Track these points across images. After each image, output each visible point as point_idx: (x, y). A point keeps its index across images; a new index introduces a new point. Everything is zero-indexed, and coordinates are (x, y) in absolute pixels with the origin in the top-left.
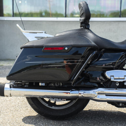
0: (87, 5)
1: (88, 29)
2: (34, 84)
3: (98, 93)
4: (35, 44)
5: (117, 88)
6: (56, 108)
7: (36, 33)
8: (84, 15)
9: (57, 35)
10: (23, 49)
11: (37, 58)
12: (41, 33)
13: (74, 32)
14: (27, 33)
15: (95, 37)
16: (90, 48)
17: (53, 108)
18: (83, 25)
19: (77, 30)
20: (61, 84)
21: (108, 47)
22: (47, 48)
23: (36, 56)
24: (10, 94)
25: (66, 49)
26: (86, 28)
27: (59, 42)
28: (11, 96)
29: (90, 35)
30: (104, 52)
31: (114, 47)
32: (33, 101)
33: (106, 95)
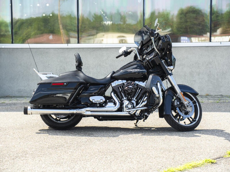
0: (79, 55)
1: (81, 71)
2: (46, 107)
3: (86, 111)
4: (47, 82)
5: (98, 107)
6: (61, 122)
7: (46, 74)
8: (77, 62)
9: (61, 75)
10: (39, 85)
11: (48, 90)
12: (49, 74)
13: (72, 73)
14: (40, 74)
15: (84, 76)
16: (79, 83)
17: (59, 122)
18: (78, 68)
19: (73, 71)
20: (63, 106)
21: (92, 82)
22: (54, 84)
23: (47, 89)
24: (31, 113)
25: (65, 84)
26: (79, 70)
27: (61, 80)
28: (32, 114)
29: (81, 74)
30: (90, 85)
31: (96, 82)
32: (46, 118)
33: (91, 112)
